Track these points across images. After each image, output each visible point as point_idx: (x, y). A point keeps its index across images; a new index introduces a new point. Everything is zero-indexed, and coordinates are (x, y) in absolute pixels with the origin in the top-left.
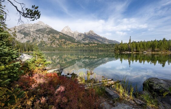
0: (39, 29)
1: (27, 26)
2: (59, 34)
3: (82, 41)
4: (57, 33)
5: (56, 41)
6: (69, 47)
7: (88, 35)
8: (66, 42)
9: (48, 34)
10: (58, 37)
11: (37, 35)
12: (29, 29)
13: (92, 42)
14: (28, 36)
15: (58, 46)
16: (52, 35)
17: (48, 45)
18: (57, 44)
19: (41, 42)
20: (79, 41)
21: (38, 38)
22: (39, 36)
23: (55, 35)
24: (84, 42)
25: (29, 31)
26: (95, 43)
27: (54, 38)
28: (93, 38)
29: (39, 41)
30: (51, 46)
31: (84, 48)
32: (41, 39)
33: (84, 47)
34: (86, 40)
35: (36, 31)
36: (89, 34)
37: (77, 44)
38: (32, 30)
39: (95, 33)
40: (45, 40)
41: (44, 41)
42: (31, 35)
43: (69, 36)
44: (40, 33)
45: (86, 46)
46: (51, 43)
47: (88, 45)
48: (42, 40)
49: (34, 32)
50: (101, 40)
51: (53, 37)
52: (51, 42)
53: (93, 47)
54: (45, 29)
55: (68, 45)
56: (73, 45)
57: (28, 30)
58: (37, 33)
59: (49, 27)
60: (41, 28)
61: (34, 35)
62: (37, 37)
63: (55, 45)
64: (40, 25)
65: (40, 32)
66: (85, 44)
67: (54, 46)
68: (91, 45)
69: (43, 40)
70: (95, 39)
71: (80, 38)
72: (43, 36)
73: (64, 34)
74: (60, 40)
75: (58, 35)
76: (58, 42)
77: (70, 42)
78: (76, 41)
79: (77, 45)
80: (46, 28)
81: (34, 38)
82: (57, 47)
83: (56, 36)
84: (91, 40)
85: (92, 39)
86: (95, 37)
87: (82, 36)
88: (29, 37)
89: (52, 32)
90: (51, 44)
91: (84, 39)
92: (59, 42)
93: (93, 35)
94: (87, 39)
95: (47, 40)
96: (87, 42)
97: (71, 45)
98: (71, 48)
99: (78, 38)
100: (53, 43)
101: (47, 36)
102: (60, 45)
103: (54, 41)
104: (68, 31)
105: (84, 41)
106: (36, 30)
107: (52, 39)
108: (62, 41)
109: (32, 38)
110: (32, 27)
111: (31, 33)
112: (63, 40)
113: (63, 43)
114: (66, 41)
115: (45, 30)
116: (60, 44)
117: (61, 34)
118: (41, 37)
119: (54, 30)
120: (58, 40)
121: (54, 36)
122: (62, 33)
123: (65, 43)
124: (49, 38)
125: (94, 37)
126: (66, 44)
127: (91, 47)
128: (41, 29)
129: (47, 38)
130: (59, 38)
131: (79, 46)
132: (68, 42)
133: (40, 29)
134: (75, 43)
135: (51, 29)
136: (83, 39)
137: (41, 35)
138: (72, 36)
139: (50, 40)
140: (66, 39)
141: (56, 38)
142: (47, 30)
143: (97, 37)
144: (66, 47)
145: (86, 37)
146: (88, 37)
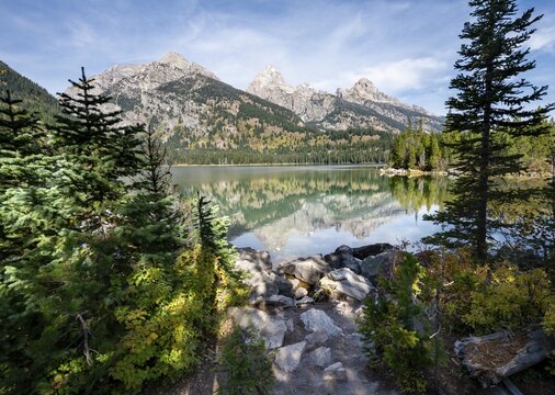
0: (168, 81)
1: (128, 72)
2: (240, 100)
3: (324, 124)
4: (231, 93)
5: (227, 127)
6: (273, 146)
7: (351, 100)
8: (262, 130)
9: (200, 102)
10: (234, 110)
11: (163, 106)
12: (136, 83)
13: (364, 125)
14: (132, 109)
15: (234, 146)
16: (214, 102)
17: (200, 143)
18: (232, 137)
19: (177, 129)
20: (313, 122)
21: (166, 117)
22: (168, 109)
23: (225, 104)
24: (331, 127)
25: (134, 90)
26: (371, 132)
27: (219, 116)
28: (371, 113)
29: (171, 127)
30: (209, 144)
31: (330, 152)
32: (176, 120)
33: (328, 146)
34: (339, 121)
35: (160, 89)
36: (353, 95)
37: (303, 135)
38: (145, 86)
39: (380, 91)
40: (190, 121)
41: (186, 129)
42: (142, 106)
43: (275, 107)
44: (172, 98)
45: (338, 142)
46: (212, 134)
47: (343, 141)
48: (180, 122)
49: (151, 95)
50: (401, 119)
51: (216, 110)
52: (210, 128)
53: (364, 146)
54: (188, 80)
55: (269, 140)
56: (289, 140)
57: (134, 87)
58: (161, 99)
59: (203, 73)
60: (177, 76)
61: (151, 106)
62: (163, 111)
63: (223, 139)
64: (173, 66)
65: (174, 94)
66: (334, 135)
67: (220, 145)
68: (355, 139)
69: (183, 125)
70: (377, 115)
71: (319, 113)
72: (183, 110)
73: (256, 99)
74: (242, 123)
75: (236, 104)
76: (233, 129)
77: (278, 130)
78: (301, 124)
79: (305, 140)
80: (194, 77)
81: (154, 117)
82: (230, 148)
83: (229, 105)
84: (362, 119)
85: (364, 113)
86: (379, 105)
87: (327, 104)
88: (138, 112)
89: (215, 90)
90: (210, 138)
91: (332, 115)
92: (238, 130)
93: (370, 97)
94: (347, 116)
95: (197, 121)
96: (344, 127)
97: (279, 141)
98: (282, 150)
99: (309, 112)
100: (217, 135)
101: (195, 106)
102: (242, 141)
103: (221, 125)
104: (272, 87)
105: (333, 123)
106: (158, 85)
107: (215, 118)
108: (248, 127)
109: (146, 115)
110: (145, 75)
111: (144, 100)
112: (253, 121)
113: (251, 133)
114: (265, 124)
115: (190, 87)
116: (243, 136)
117: (246, 100)
118: (176, 111)
119: (222, 84)
120: (234, 120)
121: (219, 108)
122: (248, 95)
123: (259, 131)
124: (203, 116)
125: (372, 107)
126: (262, 135)
127: (354, 147)
128: (177, 82)
129: (197, 116)
130: (239, 116)
131: (312, 143)
132: (270, 129)
133: (171, 84)
134: (297, 133)
135: (210, 80)
136: (330, 118)
137: (174, 104)
138: (288, 106)
139: (205, 121)
140: (263, 116)
141: (227, 116)
142: (196, 87)
143: (384, 106)
144: (263, 147)
145: (340, 106)
146: (351, 107)
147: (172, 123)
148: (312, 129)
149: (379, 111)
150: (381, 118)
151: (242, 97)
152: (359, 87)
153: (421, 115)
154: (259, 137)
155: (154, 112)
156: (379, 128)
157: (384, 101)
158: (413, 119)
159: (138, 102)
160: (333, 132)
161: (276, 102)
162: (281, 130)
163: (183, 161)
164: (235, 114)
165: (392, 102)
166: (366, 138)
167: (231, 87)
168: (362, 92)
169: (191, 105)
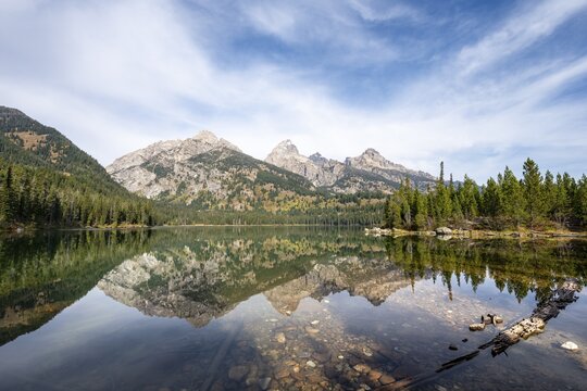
0: (199, 153)
1: (167, 146)
2: (258, 168)
3: (335, 188)
4: (251, 163)
5: (245, 192)
6: (286, 209)
7: (359, 167)
8: (276, 194)
9: (223, 170)
10: (252, 176)
11: (192, 173)
12: (172, 155)
13: (372, 189)
14: (165, 176)
15: (250, 208)
16: (235, 170)
17: (220, 205)
18: (248, 200)
19: (201, 193)
20: (325, 187)
21: (193, 182)
22: (196, 176)
23: (245, 171)
24: (341, 191)
25: (170, 161)
26: (379, 196)
27: (239, 182)
28: (379, 178)
29: (196, 191)
30: (227, 206)
31: (339, 214)
32: (202, 186)
33: (338, 209)
34: (348, 185)
35: (191, 159)
36: (361, 163)
37: (314, 198)
38: (179, 158)
39: (387, 159)
40: (213, 186)
41: (209, 193)
42: (174, 174)
43: (289, 174)
44: (200, 167)
45: (348, 204)
46: (231, 197)
47: (352, 204)
48: (204, 187)
49: (182, 164)
51: (237, 176)
52: (230, 193)
53: (373, 209)
54: (215, 152)
55: (282, 203)
56: (301, 203)
57: (170, 158)
58: (191, 167)
60: (206, 150)
61: (182, 173)
62: (190, 178)
63: (240, 202)
64: (203, 141)
65: (201, 164)
66: (344, 199)
67: (238, 208)
68: (364, 202)
69: (206, 189)
70: (384, 180)
71: (330, 179)
72: (208, 177)
73: (273, 168)
74: (259, 188)
75: (255, 171)
76: (250, 193)
77: (291, 194)
78: (312, 189)
79: (316, 203)
80: (220, 149)
81: (183, 183)
82: (246, 209)
83: (248, 172)
84: (371, 184)
85: (372, 179)
86: (386, 171)
87: (337, 170)
88: (170, 179)
89: (237, 160)
90: (229, 201)
91: (341, 180)
92: (255, 194)
93: (377, 164)
94: (356, 182)
95: (219, 186)
96: (353, 191)
97: (292, 204)
98: (294, 212)
99: (320, 178)
100: (235, 198)
101: (218, 174)
102: (257, 204)
103: (239, 189)
104: (287, 157)
105: (343, 187)
106: (190, 156)
107: (235, 183)
108: (264, 191)
109: (176, 181)
110: (180, 149)
111: (177, 168)
112: (268, 186)
113: (266, 197)
114: (279, 189)
115: (216, 157)
116: (259, 200)
117: (263, 168)
118: (202, 177)
120: (252, 185)
121: (240, 175)
122: (266, 164)
123: (273, 195)
124: (225, 182)
125: (380, 173)
126: (276, 198)
127: (362, 209)
128: (206, 154)
129: (219, 182)
130: (256, 181)
131: (322, 205)
132: (283, 193)
133: (201, 156)
134: (308, 197)
136: (340, 183)
137: (201, 171)
138: (301, 173)
139: (226, 186)
140: (278, 182)
141: (245, 181)
142: (222, 157)
143: (391, 173)
144: (276, 209)
145: (349, 172)
146: (359, 174)
147: (197, 189)
148: (323, 193)
149: (387, 176)
150: (388, 183)
151: (260, 166)
152: (366, 156)
153: (427, 180)
154: (273, 200)
155: (183, 179)
156: (388, 192)
157: (391, 168)
158: (420, 183)
159: (171, 170)
160: (342, 195)
161: (290, 170)
162: (293, 193)
163: (201, 221)
164: (252, 180)
165: (398, 169)
166: (374, 201)
167: (251, 157)
168: (369, 160)
169: (216, 172)
